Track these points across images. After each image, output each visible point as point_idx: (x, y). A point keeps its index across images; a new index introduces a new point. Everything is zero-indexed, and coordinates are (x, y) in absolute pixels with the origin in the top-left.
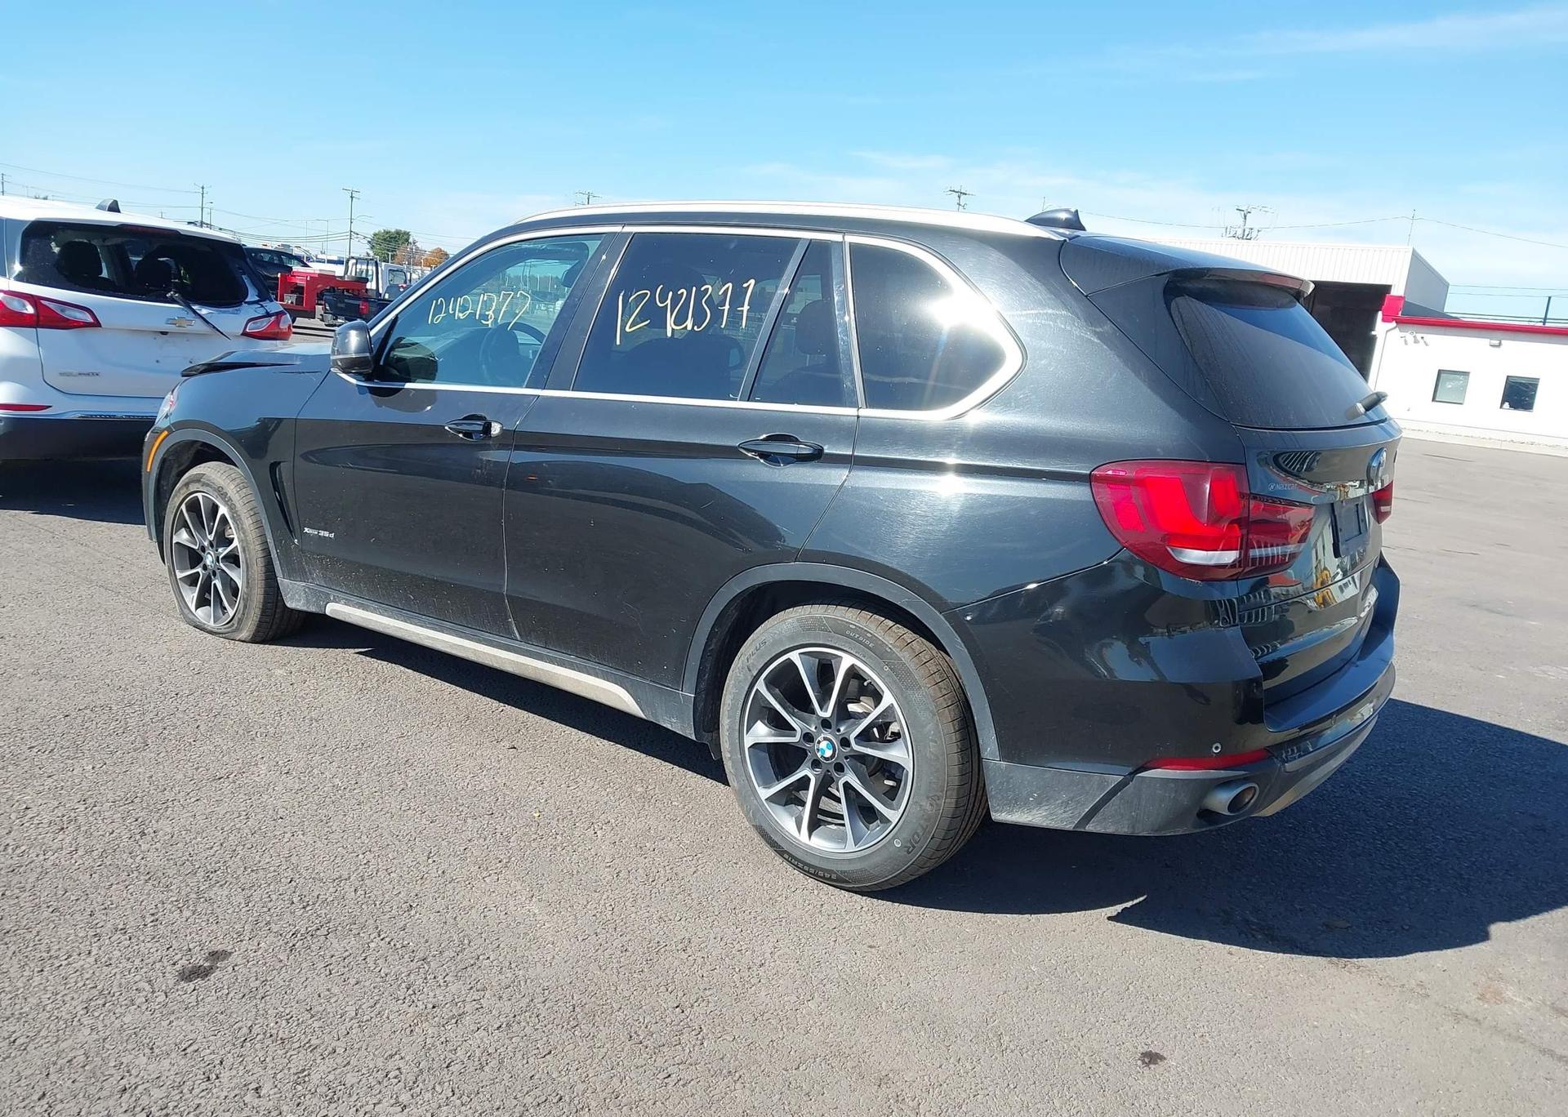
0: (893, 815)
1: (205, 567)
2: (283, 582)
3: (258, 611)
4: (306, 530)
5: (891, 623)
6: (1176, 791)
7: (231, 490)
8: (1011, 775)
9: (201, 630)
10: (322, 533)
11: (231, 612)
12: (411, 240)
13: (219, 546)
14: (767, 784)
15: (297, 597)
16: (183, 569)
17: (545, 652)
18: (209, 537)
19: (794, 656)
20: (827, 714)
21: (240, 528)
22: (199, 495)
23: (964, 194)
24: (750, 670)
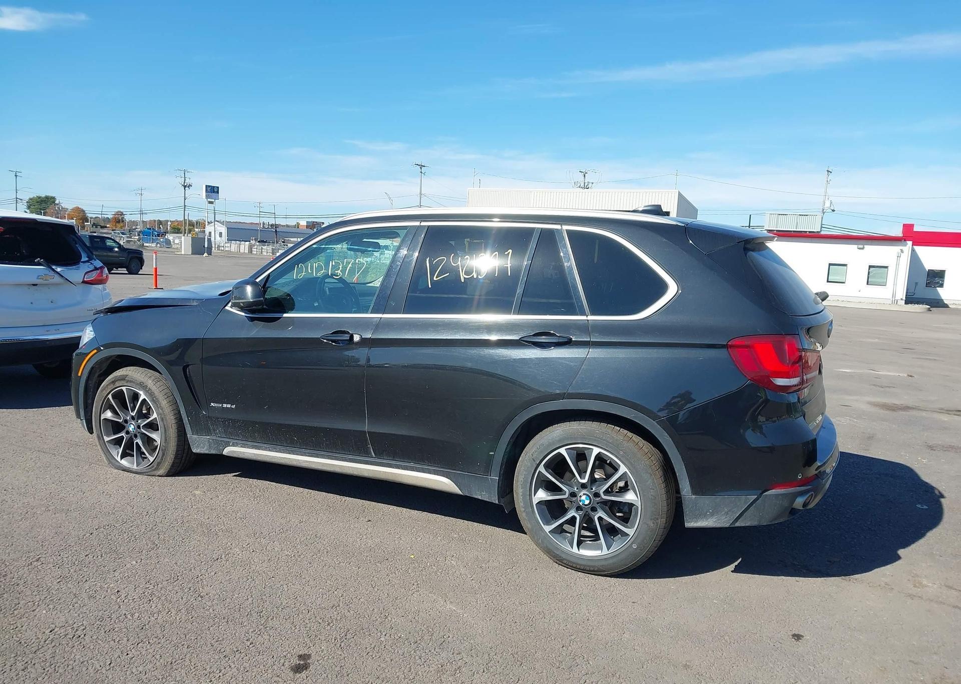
0: (630, 532)
1: (128, 433)
2: (191, 436)
3: (172, 457)
4: (212, 404)
5: (619, 428)
6: (783, 500)
7: (150, 383)
8: (697, 502)
9: (128, 472)
10: (225, 406)
11: (151, 459)
12: (57, 202)
13: (138, 418)
14: (547, 523)
15: (201, 445)
16: (108, 436)
17: (394, 462)
18: (132, 414)
19: (562, 451)
20: (584, 481)
21: (158, 407)
22: (124, 389)
23: (424, 166)
24: (534, 461)
